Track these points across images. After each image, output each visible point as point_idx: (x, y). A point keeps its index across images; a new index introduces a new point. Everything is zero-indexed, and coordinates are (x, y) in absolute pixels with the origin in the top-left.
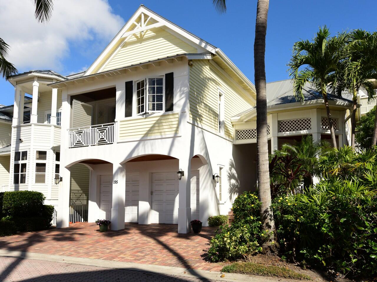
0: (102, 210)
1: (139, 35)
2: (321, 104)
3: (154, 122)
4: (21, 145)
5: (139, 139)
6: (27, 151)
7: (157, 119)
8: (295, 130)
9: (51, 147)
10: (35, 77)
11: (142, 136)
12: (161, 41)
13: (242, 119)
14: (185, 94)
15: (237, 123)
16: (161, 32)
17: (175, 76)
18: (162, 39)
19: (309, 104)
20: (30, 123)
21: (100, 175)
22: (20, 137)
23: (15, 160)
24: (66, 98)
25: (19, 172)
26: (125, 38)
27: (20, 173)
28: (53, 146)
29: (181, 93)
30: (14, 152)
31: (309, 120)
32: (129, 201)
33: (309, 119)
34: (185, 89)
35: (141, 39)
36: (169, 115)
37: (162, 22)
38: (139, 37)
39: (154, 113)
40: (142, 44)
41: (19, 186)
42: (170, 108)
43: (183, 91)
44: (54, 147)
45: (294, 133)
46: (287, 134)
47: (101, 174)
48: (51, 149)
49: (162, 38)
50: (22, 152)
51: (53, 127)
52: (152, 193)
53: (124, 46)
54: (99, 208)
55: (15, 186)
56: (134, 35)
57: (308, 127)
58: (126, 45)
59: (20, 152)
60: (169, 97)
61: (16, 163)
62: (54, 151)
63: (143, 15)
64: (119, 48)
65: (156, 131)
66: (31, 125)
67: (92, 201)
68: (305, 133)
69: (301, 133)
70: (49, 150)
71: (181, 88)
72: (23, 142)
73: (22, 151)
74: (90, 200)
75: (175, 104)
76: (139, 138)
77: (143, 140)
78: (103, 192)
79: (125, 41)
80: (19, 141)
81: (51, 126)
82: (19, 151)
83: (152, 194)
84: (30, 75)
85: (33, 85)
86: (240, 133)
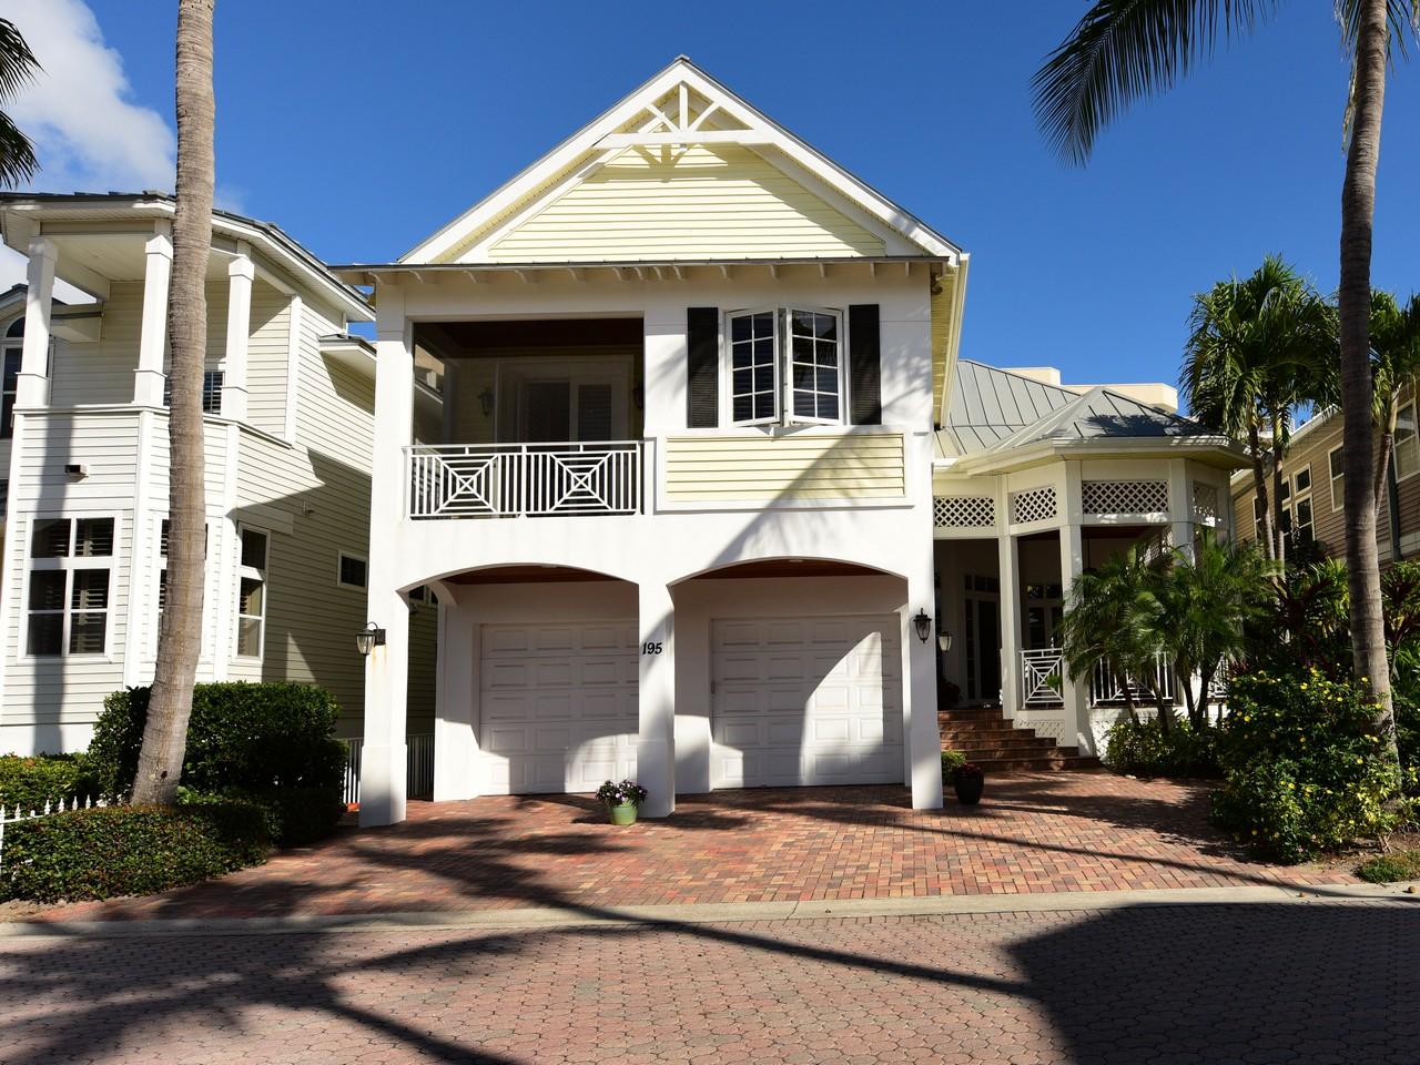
0: (492, 751)
1: (657, 153)
2: (1216, 449)
3: (817, 454)
4: (73, 490)
5: (761, 504)
6: (113, 519)
7: (829, 443)
8: (1118, 510)
9: (228, 509)
10: (159, 218)
11: (774, 495)
12: (747, 192)
13: (962, 467)
14: (924, 378)
15: (943, 477)
16: (746, 162)
17: (883, 317)
18: (749, 183)
19: (1192, 445)
20: (133, 403)
21: (482, 625)
22: (69, 457)
23: (37, 552)
24: (402, 328)
25: (63, 607)
26: (602, 152)
27: (68, 611)
28: (234, 507)
29: (911, 372)
30: (30, 519)
31: (1162, 487)
32: (615, 715)
33: (1162, 483)
34: (925, 362)
35: (664, 168)
36: (869, 436)
37: (761, 132)
38: (659, 159)
39: (810, 426)
40: (670, 184)
41: (63, 665)
42: (869, 414)
43: (918, 369)
44: (238, 509)
45: (1127, 518)
46: (1111, 518)
47: (484, 622)
48: (228, 516)
49: (752, 180)
50: (79, 521)
51: (234, 430)
52: (713, 687)
53: (592, 178)
54: (477, 746)
55: (37, 666)
56: (641, 149)
57: (1159, 505)
58: (601, 174)
59: (69, 521)
60: (867, 379)
61: (47, 564)
62: (237, 523)
63: (683, 92)
64: (575, 180)
65: (825, 484)
66: (138, 413)
67: (454, 717)
68: (1157, 521)
69: (1145, 519)
70: (219, 522)
71: (909, 358)
72: (83, 481)
73: (79, 517)
74: (440, 717)
75: (890, 406)
76: (762, 501)
77: (777, 509)
78: (493, 686)
79: (599, 160)
80: (61, 471)
81: (226, 425)
82: (66, 516)
83: (713, 691)
84: (139, 205)
85: (147, 251)
86: (944, 506)
